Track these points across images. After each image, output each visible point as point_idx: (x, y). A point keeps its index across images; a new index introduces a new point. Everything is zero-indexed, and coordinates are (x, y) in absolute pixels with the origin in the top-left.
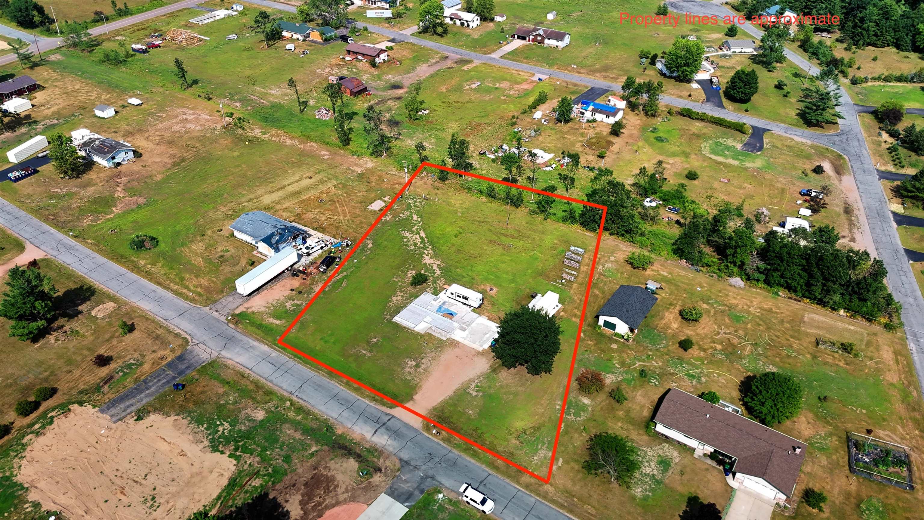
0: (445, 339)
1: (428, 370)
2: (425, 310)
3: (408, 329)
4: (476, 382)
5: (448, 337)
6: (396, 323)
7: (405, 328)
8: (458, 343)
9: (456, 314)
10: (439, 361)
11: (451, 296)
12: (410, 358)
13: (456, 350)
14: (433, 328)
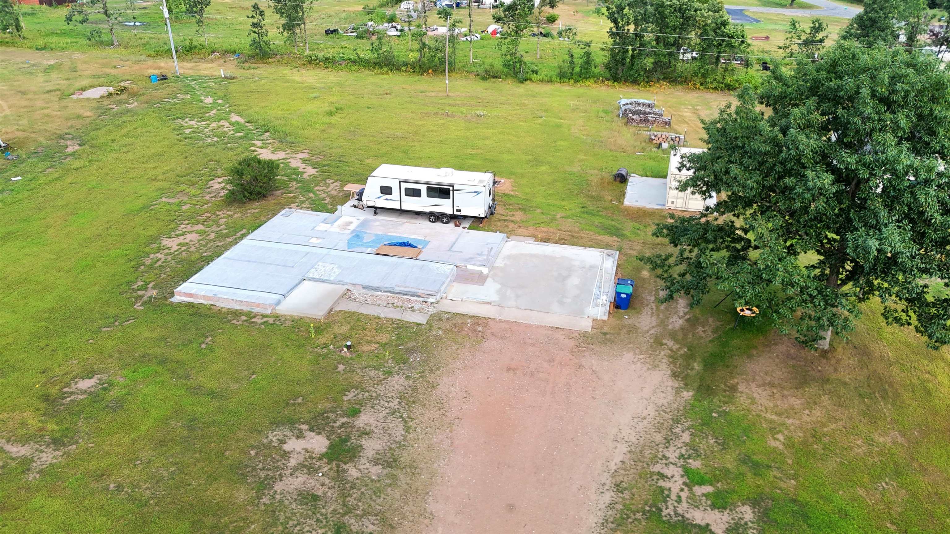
0: (422, 319)
1: (405, 457)
2: (306, 249)
3: (250, 315)
4: (672, 454)
5: (432, 310)
6: (190, 305)
7: (236, 314)
8: (478, 320)
9: (426, 243)
10: (440, 405)
11: (382, 203)
12: (291, 422)
13: (490, 344)
14: (357, 293)
